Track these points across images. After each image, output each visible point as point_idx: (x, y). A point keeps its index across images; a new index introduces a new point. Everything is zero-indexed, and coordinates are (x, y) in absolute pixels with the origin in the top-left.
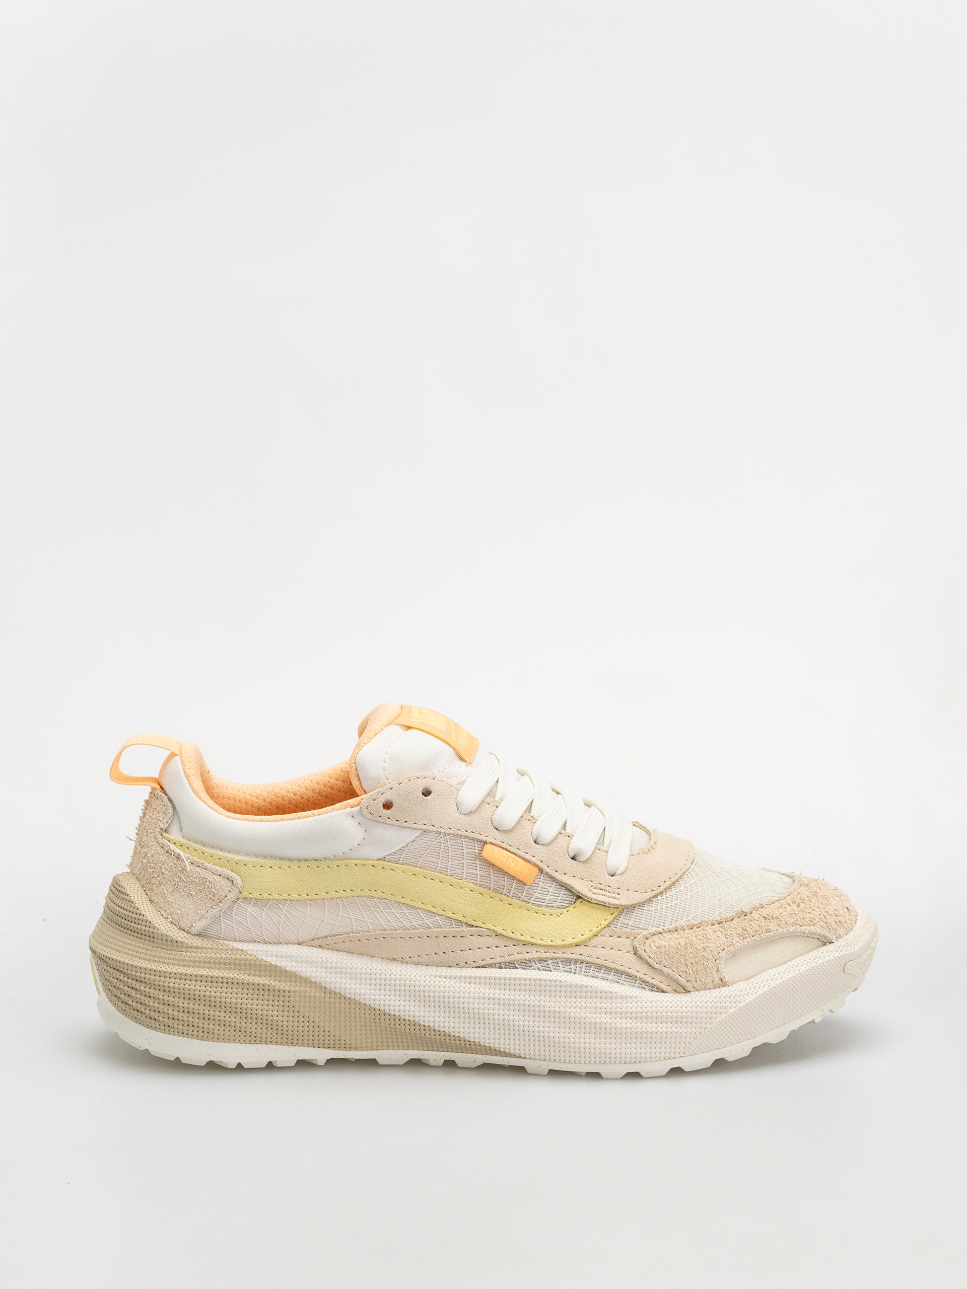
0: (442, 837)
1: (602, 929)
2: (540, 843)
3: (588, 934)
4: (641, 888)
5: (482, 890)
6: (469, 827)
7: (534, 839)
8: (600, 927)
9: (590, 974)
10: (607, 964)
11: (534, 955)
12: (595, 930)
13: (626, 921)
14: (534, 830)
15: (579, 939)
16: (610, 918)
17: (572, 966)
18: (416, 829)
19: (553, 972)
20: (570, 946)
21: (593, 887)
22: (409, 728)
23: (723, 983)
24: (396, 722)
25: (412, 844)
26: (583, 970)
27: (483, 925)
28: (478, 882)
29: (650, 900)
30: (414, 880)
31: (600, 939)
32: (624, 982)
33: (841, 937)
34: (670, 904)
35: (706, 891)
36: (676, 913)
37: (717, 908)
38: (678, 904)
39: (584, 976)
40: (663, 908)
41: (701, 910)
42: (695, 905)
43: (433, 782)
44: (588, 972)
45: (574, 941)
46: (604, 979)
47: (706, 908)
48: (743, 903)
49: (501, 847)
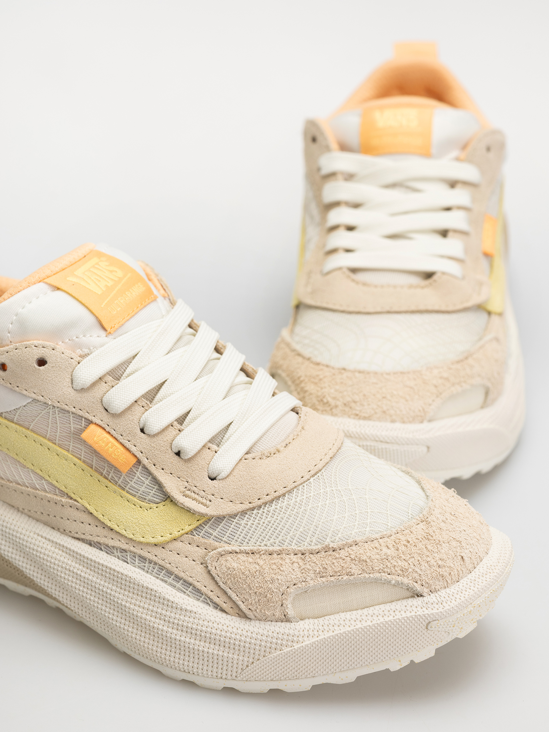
0: (51, 408)
1: (183, 535)
2: (146, 433)
3: (168, 537)
4: (238, 498)
5: (84, 466)
6: (77, 404)
7: (141, 427)
8: (182, 532)
9: (160, 577)
10: (176, 571)
11: (117, 544)
12: (176, 534)
13: (211, 531)
14: (141, 419)
15: (159, 539)
16: (196, 524)
17: (147, 565)
18: (25, 396)
19: (129, 565)
20: (148, 544)
21: (187, 489)
22: (58, 289)
23: (286, 619)
24: (48, 280)
25: (24, 408)
26: (155, 570)
27: (80, 500)
28: (82, 458)
29: (244, 513)
30: (25, 441)
31: (178, 545)
32: (189, 594)
33: (436, 591)
34: (263, 520)
35: (308, 513)
36: (265, 532)
37: (309, 535)
38: (272, 522)
39: (154, 578)
40: (255, 523)
41: (293, 533)
42: (289, 527)
43: (51, 352)
44: (159, 575)
45: (153, 541)
46: (171, 585)
47: (299, 533)
48: (339, 535)
49: (105, 430)
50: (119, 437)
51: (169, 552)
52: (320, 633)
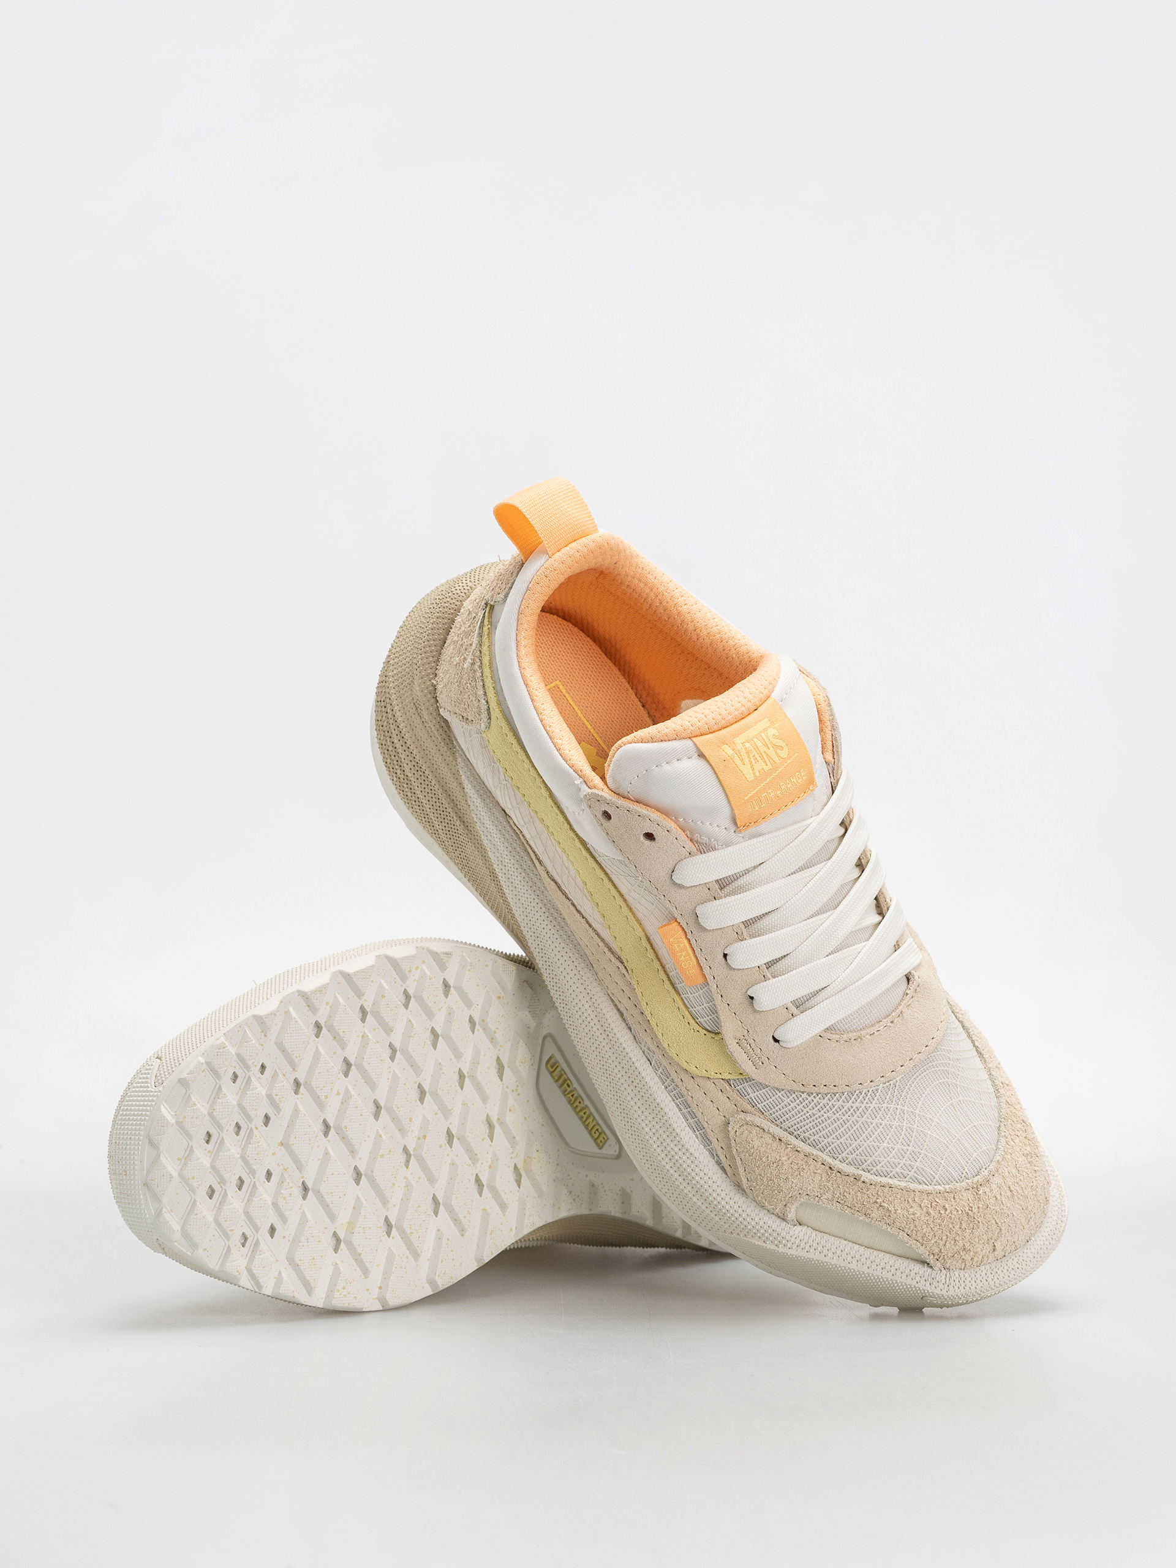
1: (718, 1079)
2: (727, 962)
3: (702, 1072)
4: (792, 1075)
7: (725, 954)
8: (719, 1076)
9: (677, 1102)
10: (695, 1108)
11: (648, 1039)
12: (712, 1074)
13: (749, 1090)
14: (730, 946)
15: (692, 1068)
16: (735, 1076)
17: (668, 1081)
20: (678, 1065)
21: (744, 1038)
22: (704, 757)
23: (784, 1218)
24: (698, 740)
26: (674, 1092)
29: (791, 1091)
31: (709, 1085)
32: (699, 1136)
33: (949, 1269)
34: (808, 1109)
35: (858, 1125)
36: (804, 1123)
37: (848, 1150)
38: (817, 1116)
39: (670, 1099)
40: (798, 1108)
41: (832, 1140)
42: (831, 1131)
43: (663, 833)
44: (677, 1099)
45: (685, 1065)
46: (685, 1117)
47: (838, 1142)
48: (878, 1167)
49: (686, 935)
50: (698, 951)
51: (696, 1085)
52: (812, 1250)
